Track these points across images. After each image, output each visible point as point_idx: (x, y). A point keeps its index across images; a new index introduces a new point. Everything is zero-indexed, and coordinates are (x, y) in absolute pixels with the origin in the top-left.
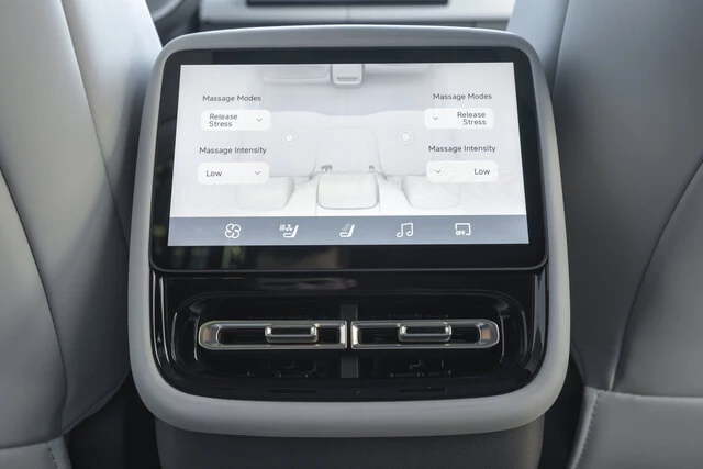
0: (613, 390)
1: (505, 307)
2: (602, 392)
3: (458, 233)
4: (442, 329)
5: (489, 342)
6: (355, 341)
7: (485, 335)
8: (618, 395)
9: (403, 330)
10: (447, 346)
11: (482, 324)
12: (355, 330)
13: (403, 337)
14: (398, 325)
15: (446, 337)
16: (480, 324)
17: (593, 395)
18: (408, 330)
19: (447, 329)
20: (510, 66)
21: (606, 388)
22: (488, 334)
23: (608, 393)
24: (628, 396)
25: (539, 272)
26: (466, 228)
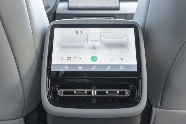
0: (159, 108)
1: (132, 86)
2: (157, 109)
3: (121, 69)
4: (116, 92)
5: (128, 95)
6: (95, 94)
7: (127, 93)
8: (161, 109)
9: (107, 92)
10: (118, 96)
11: (126, 91)
12: (95, 92)
13: (107, 93)
14: (106, 91)
15: (117, 94)
16: (125, 91)
17: (154, 109)
18: (108, 92)
19: (118, 92)
20: (133, 29)
21: (157, 108)
22: (128, 93)
23: (158, 109)
24: (163, 110)
25: (140, 78)
26: (122, 68)
